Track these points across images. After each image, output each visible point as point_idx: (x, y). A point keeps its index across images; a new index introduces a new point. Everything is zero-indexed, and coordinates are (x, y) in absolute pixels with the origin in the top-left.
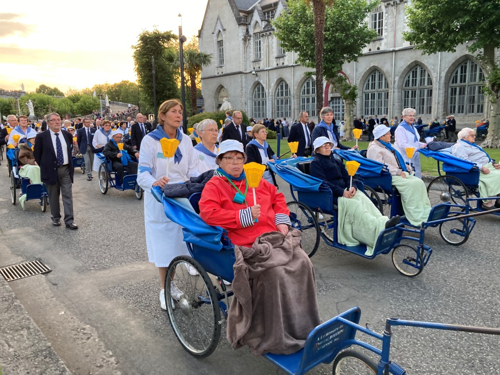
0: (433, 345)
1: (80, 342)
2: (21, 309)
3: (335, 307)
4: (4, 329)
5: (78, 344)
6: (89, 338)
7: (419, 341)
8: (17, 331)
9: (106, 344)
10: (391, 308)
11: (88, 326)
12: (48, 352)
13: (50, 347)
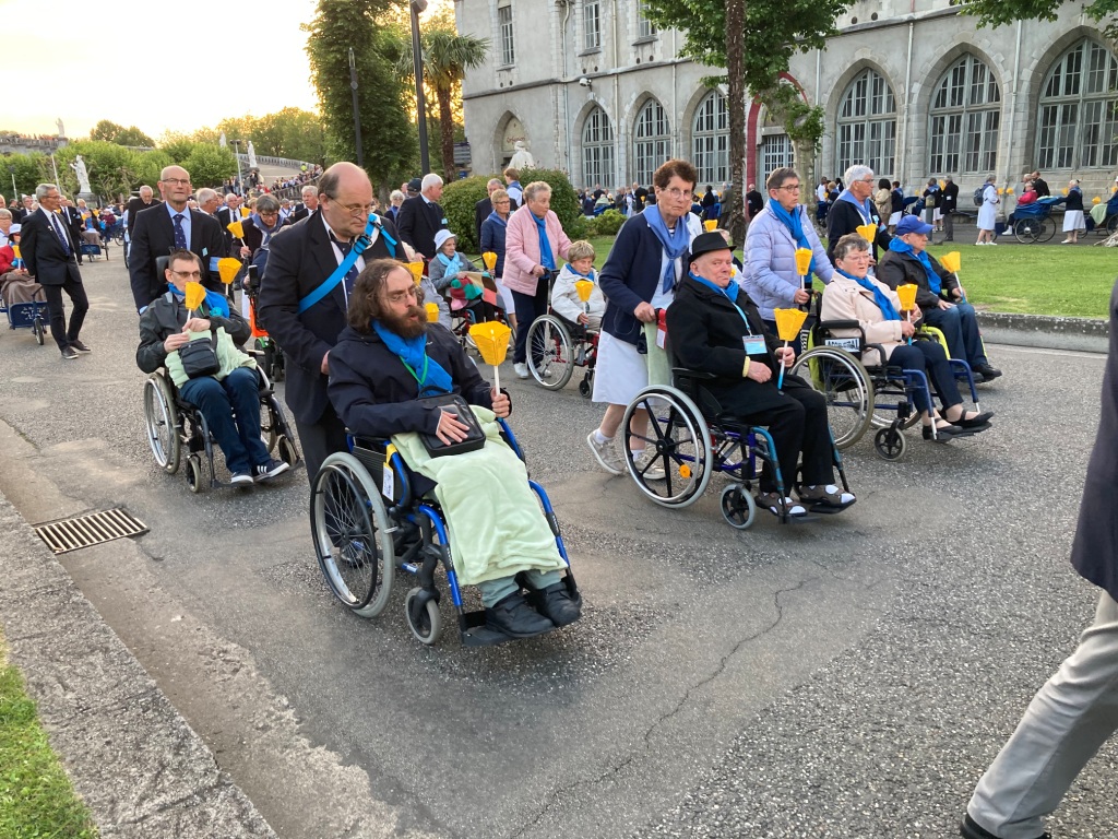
0: (990, 679)
1: (218, 679)
2: (89, 611)
3: (773, 601)
4: (53, 653)
5: (215, 683)
6: (236, 671)
7: (958, 671)
8: (81, 656)
9: (273, 682)
10: (897, 602)
11: (235, 645)
12: (150, 699)
13: (155, 688)
